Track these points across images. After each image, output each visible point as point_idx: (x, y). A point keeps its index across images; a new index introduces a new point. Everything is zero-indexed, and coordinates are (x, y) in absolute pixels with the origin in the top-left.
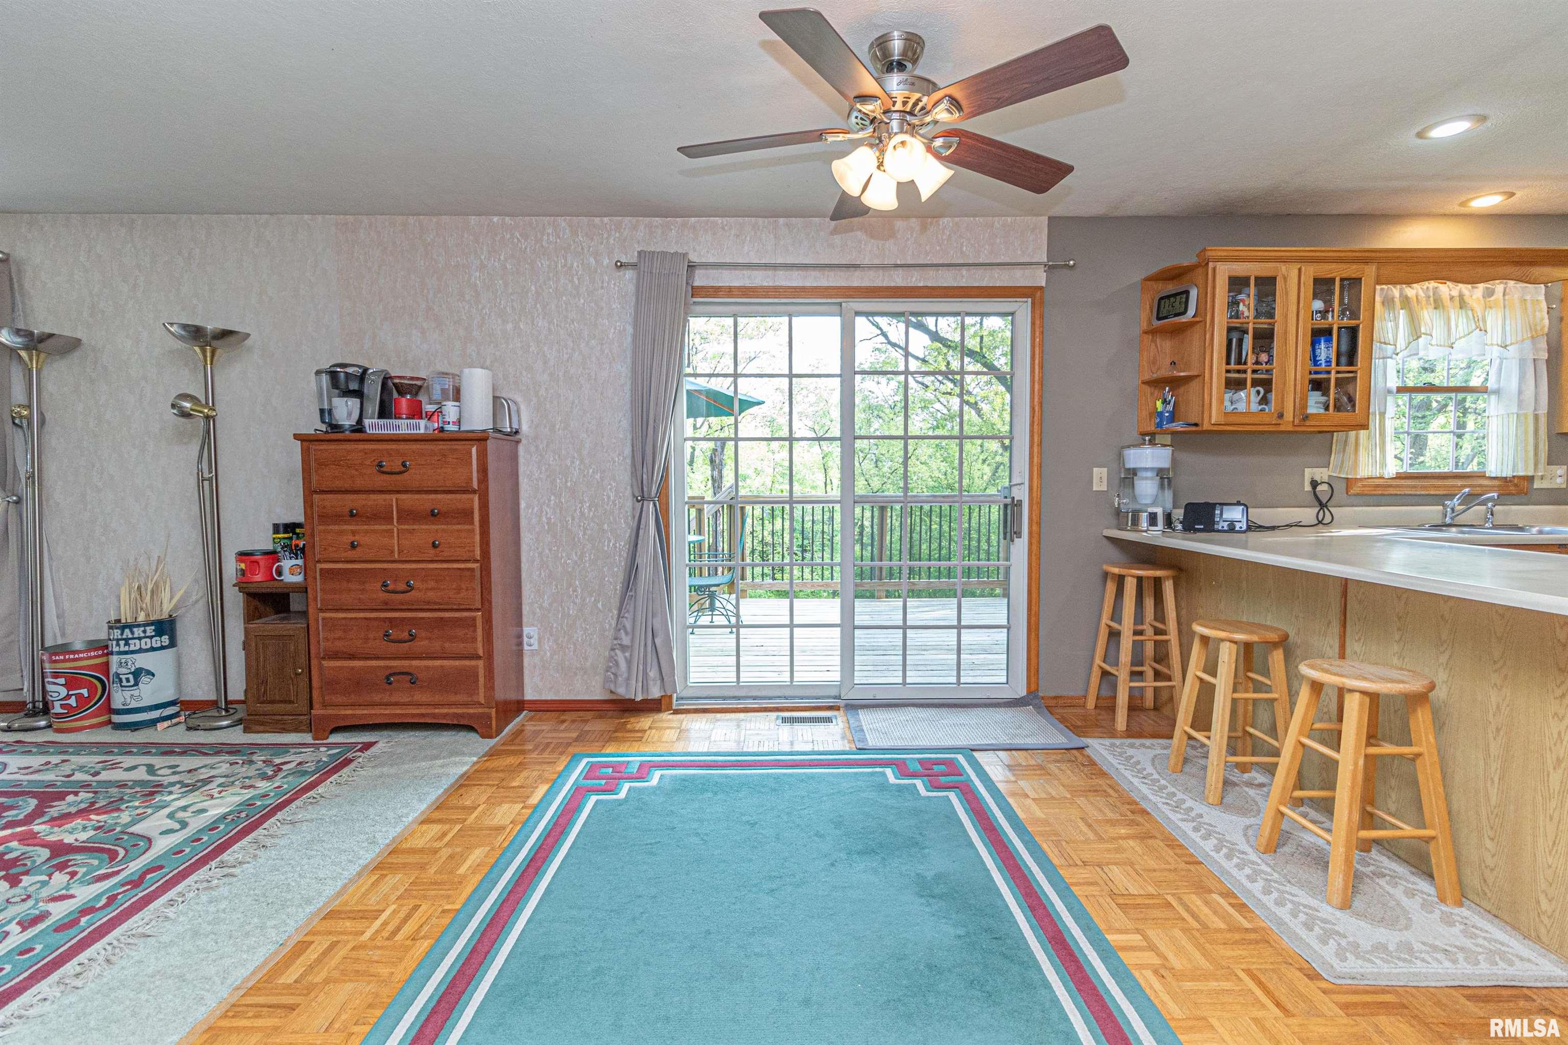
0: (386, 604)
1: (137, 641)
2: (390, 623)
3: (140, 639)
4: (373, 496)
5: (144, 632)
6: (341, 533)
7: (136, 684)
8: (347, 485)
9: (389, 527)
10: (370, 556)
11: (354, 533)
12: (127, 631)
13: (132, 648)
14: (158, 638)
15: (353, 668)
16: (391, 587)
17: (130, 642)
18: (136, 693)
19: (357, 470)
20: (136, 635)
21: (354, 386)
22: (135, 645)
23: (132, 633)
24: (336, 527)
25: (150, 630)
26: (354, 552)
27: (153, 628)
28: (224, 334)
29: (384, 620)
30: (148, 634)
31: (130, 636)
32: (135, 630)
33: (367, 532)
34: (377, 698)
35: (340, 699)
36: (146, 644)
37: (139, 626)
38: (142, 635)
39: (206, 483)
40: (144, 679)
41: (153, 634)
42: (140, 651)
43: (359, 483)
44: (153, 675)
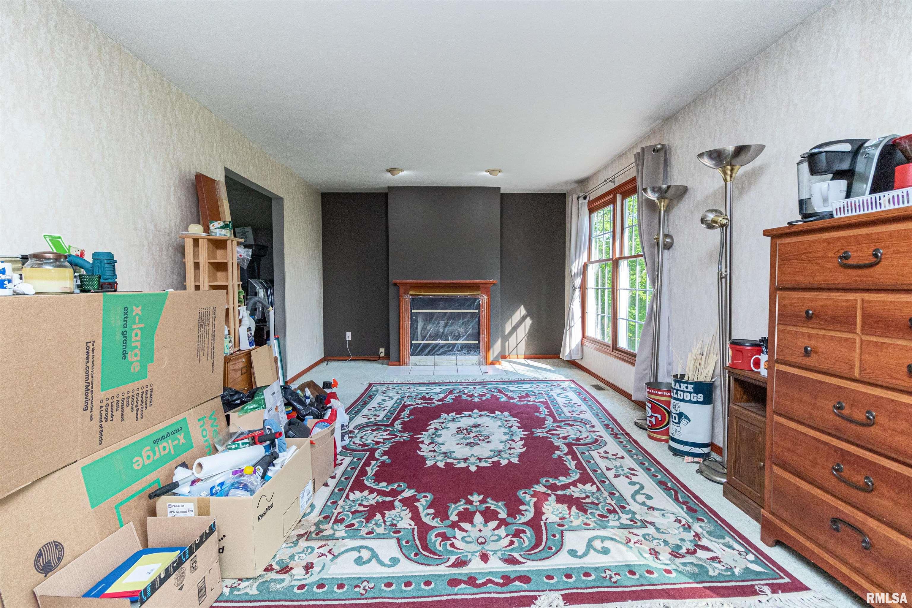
0: (838, 430)
1: (682, 393)
2: (843, 456)
3: (684, 392)
4: (835, 296)
5: (687, 387)
6: (797, 334)
7: (679, 423)
8: (806, 281)
9: (851, 336)
10: (825, 367)
11: (810, 337)
12: (677, 384)
13: (679, 397)
14: (695, 395)
15: (798, 488)
16: (846, 412)
17: (679, 392)
18: (678, 429)
19: (817, 264)
20: (682, 389)
21: (845, 166)
22: (681, 395)
23: (680, 386)
24: (794, 329)
25: (690, 388)
26: (808, 359)
27: (692, 386)
28: (740, 150)
29: (837, 449)
30: (689, 390)
31: (679, 388)
32: (682, 384)
33: (823, 337)
34: (821, 538)
35: (786, 515)
36: (687, 396)
37: (684, 383)
38: (685, 390)
39: (723, 280)
40: (684, 421)
41: (692, 390)
42: (683, 400)
43: (819, 280)
44: (690, 421)
